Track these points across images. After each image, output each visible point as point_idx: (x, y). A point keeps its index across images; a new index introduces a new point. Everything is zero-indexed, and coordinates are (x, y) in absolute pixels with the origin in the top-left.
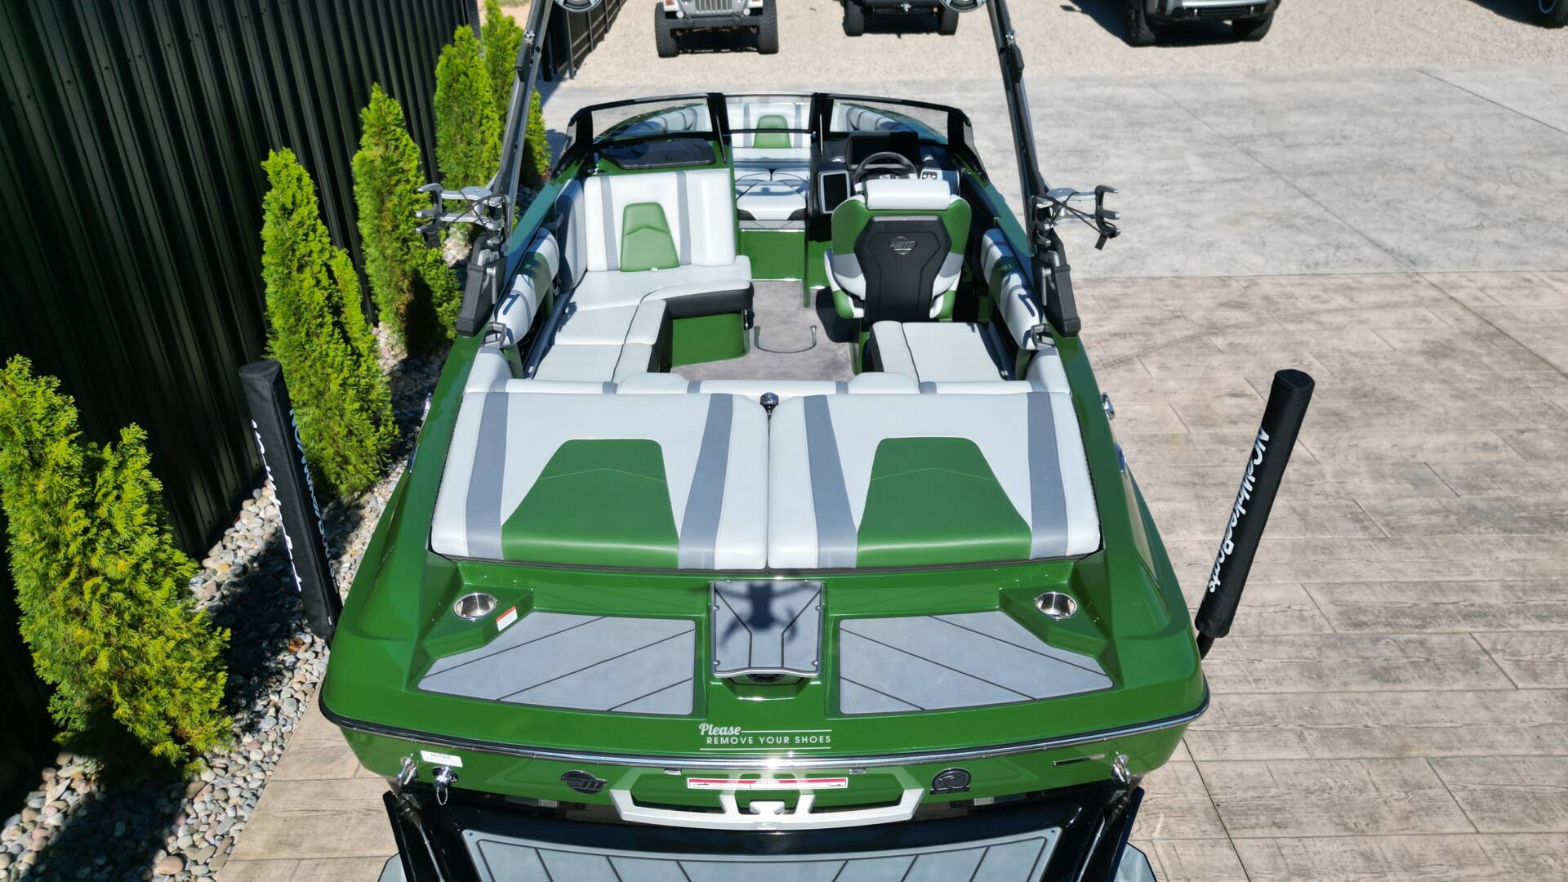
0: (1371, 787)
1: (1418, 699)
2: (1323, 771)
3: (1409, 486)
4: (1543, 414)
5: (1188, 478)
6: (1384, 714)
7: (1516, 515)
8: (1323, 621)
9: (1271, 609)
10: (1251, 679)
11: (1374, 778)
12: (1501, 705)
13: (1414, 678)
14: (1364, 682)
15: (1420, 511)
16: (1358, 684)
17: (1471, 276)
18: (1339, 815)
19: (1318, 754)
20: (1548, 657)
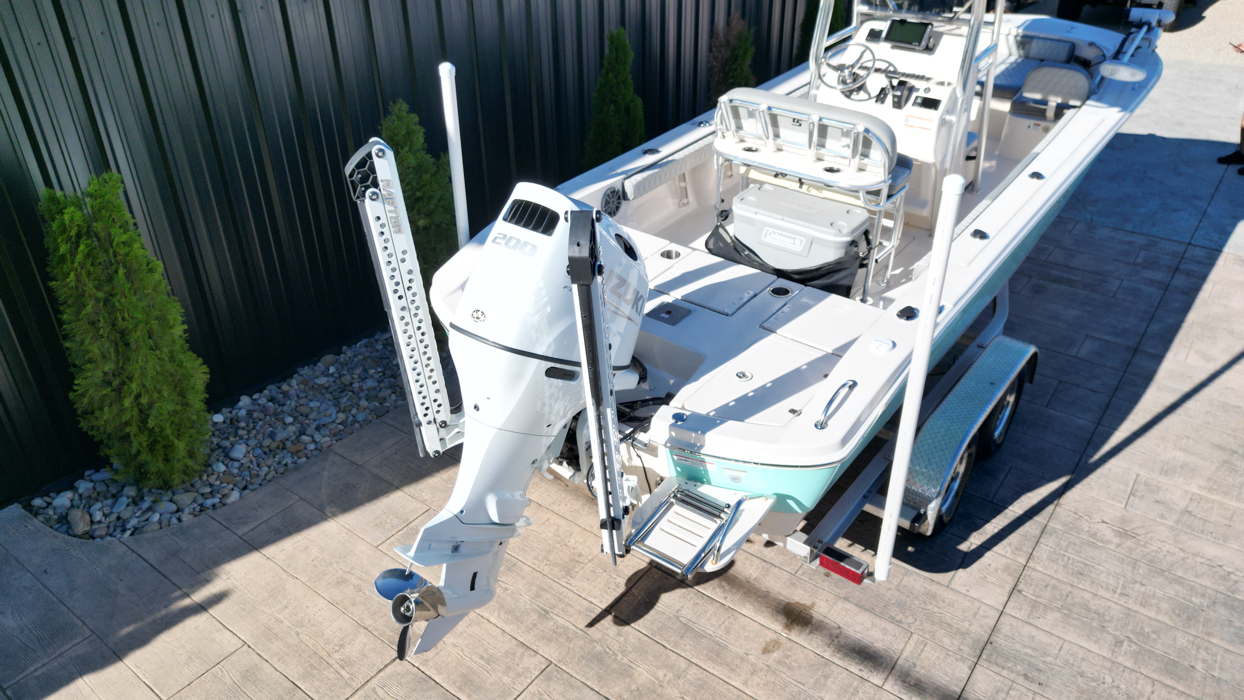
2: (1110, 670)
6: (1222, 668)
9: (1202, 560)
10: (1119, 591)
14: (1232, 642)
16: (1222, 639)
19: (1120, 659)
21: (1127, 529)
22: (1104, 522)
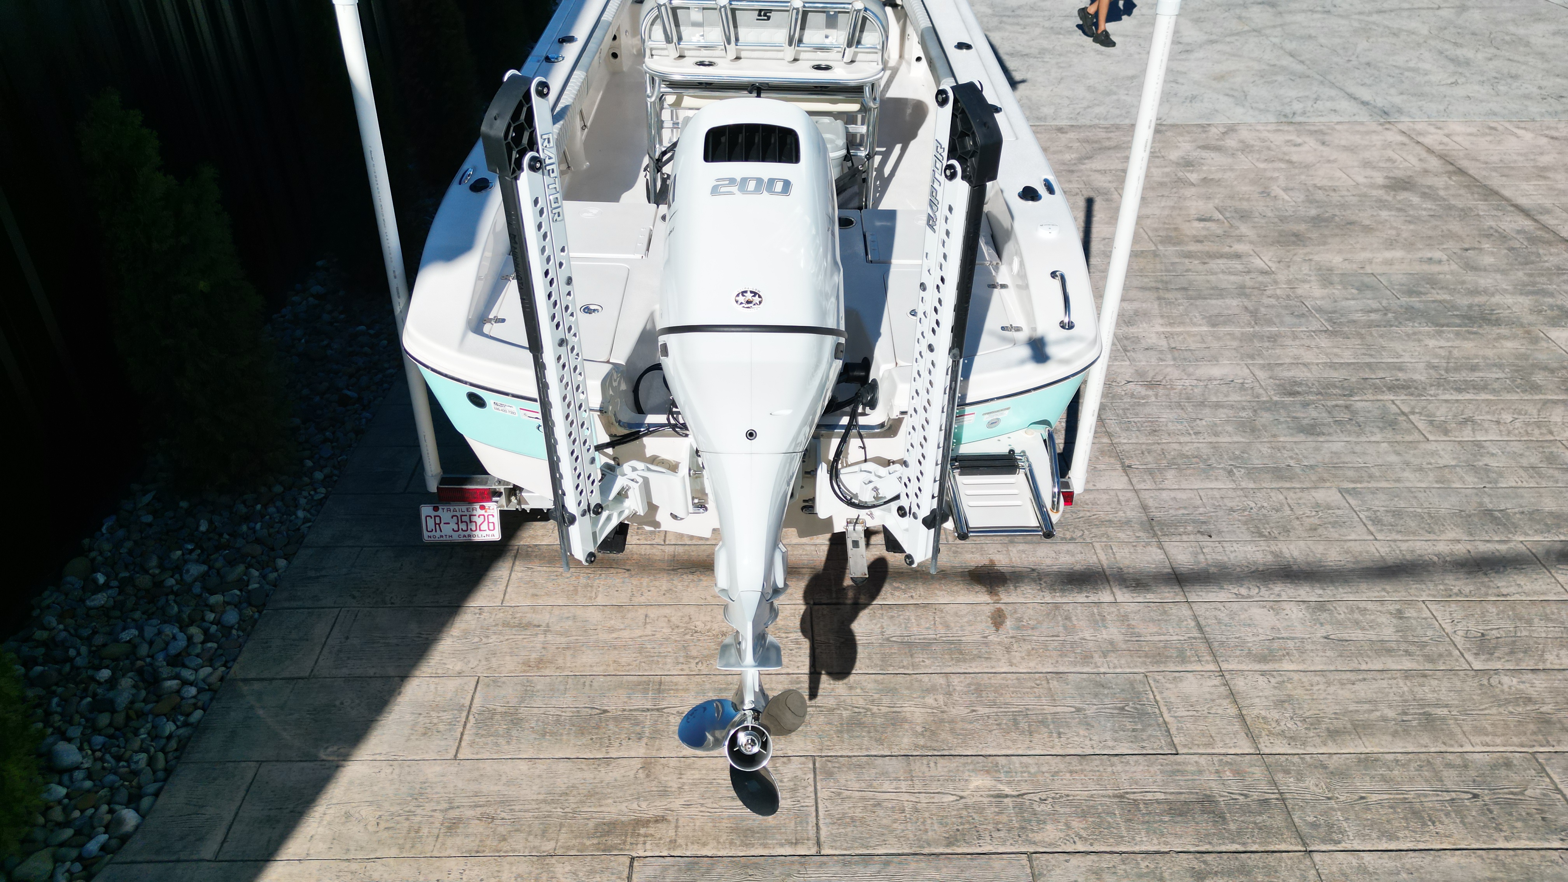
0: (1286, 508)
1: (1337, 447)
2: (1246, 497)
3: (1354, 291)
4: (1489, 236)
5: (1153, 284)
6: (1306, 457)
7: (1450, 313)
8: (1261, 391)
9: (1218, 382)
10: (1192, 432)
11: (1290, 501)
12: (1412, 452)
13: (1336, 432)
14: (1292, 435)
15: (1361, 310)
16: (1285, 436)
17: (1439, 124)
18: (1256, 527)
19: (1244, 484)
20: (1460, 418)
21: (1149, 380)
22: (1129, 382)
